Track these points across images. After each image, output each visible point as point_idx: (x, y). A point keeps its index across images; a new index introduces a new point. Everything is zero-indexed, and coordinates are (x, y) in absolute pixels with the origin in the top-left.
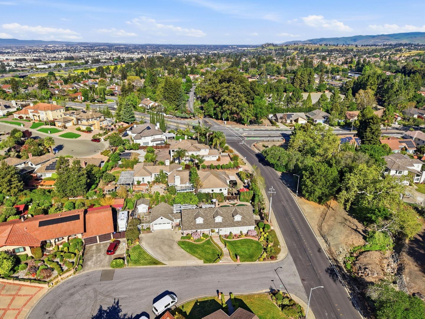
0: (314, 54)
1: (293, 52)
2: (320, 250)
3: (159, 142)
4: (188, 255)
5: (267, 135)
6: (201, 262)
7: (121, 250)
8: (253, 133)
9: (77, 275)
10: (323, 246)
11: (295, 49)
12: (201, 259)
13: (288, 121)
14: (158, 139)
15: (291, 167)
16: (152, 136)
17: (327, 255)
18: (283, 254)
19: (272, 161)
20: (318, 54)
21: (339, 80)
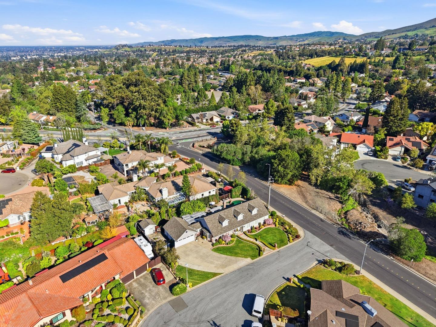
0: (173, 55)
1: (153, 54)
2: (322, 220)
3: (95, 160)
4: (233, 258)
5: (196, 136)
6: (249, 260)
7: (169, 277)
8: (181, 136)
9: (145, 317)
10: (322, 216)
11: (154, 51)
12: (247, 258)
13: (204, 121)
14: (93, 156)
15: (247, 159)
16: (86, 153)
17: (330, 222)
18: (301, 232)
19: (229, 157)
20: (177, 55)
21: (213, 79)
